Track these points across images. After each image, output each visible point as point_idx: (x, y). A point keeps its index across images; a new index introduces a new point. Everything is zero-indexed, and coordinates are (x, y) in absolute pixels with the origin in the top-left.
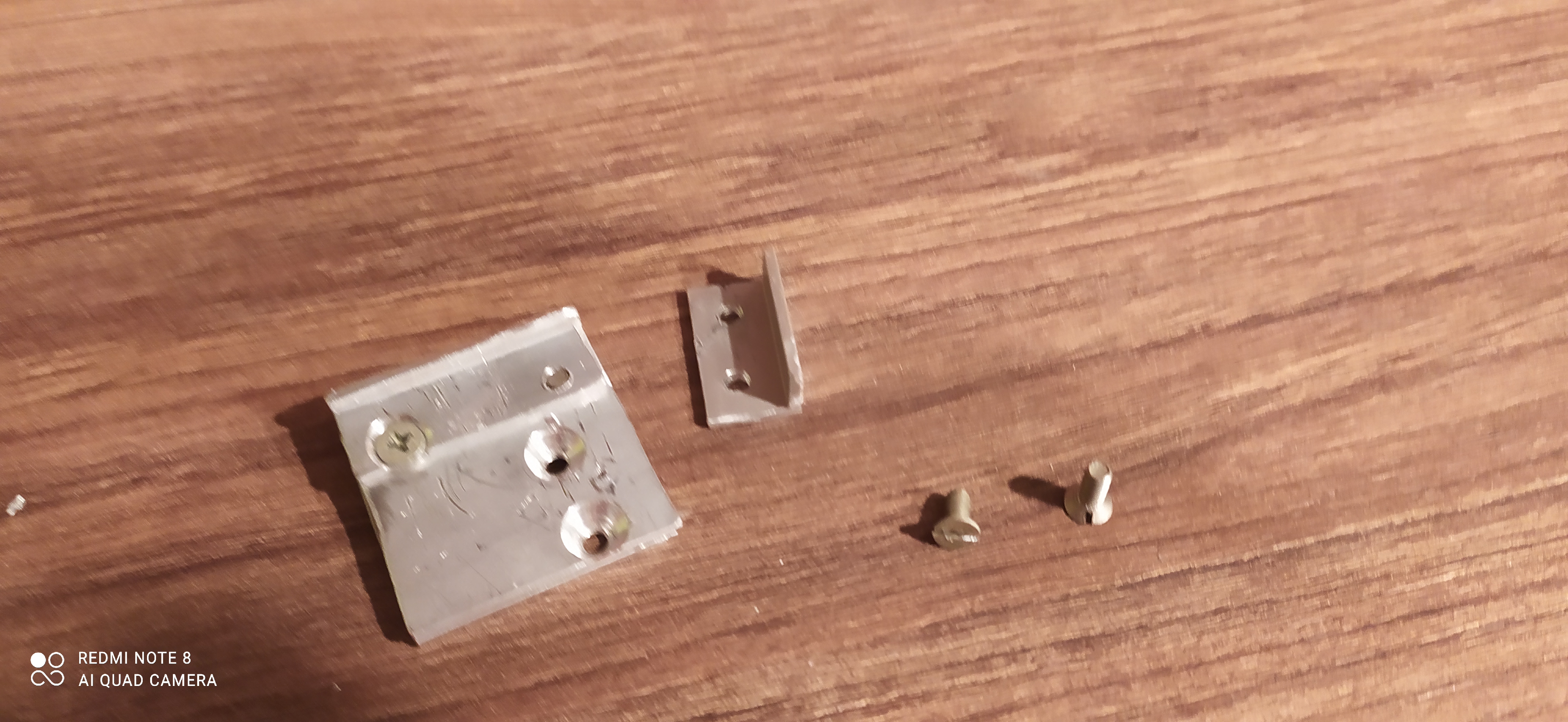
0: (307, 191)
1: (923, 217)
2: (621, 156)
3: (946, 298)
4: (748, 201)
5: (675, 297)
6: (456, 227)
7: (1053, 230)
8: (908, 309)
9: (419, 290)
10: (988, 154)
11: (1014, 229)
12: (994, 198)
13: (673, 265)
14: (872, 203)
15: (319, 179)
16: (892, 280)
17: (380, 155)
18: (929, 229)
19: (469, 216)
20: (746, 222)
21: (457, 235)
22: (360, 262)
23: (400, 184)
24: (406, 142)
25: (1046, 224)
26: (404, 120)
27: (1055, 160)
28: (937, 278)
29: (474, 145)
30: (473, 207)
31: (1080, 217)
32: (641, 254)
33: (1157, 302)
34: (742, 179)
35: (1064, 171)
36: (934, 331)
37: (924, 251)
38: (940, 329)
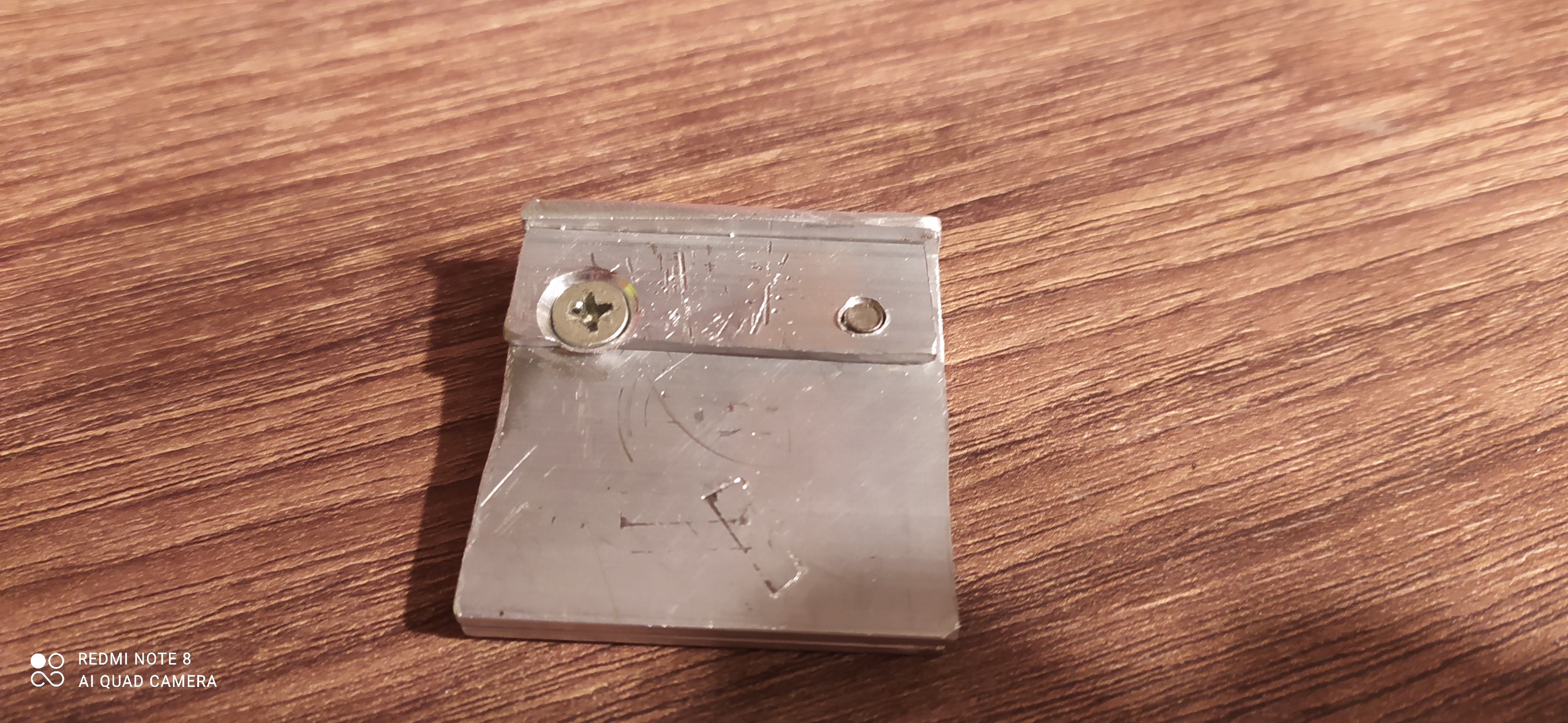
3: (1282, 336)
7: (1428, 214)
8: (1220, 358)
10: (1285, 98)
16: (1181, 311)
23: (331, 191)
25: (1412, 204)
26: (336, 91)
27: (1396, 104)
28: (1259, 303)
31: (1464, 190)
34: (895, 156)
36: (1279, 395)
37: (1223, 258)
38: (1288, 392)
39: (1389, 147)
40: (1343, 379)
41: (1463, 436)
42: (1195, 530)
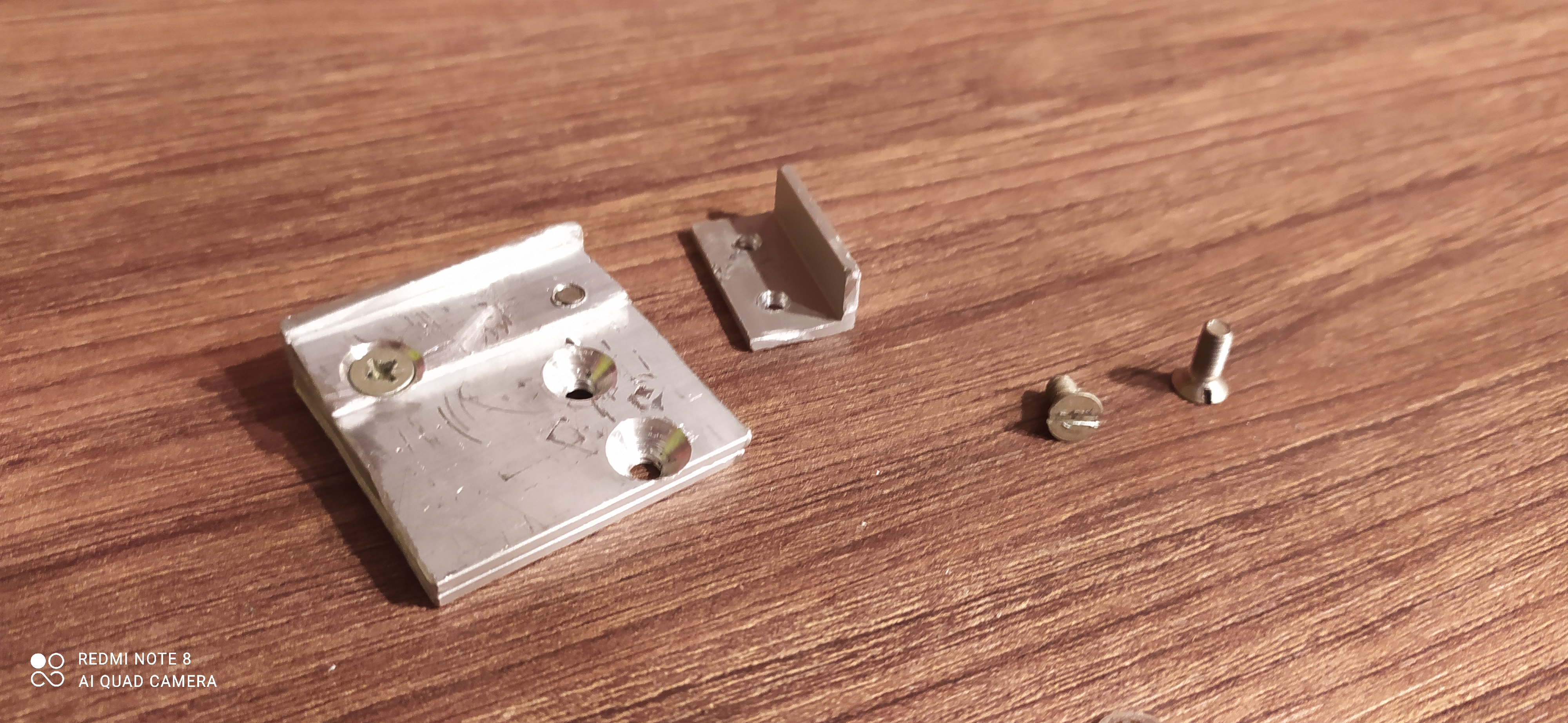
0: (210, 168)
1: (925, 156)
2: (581, 122)
3: (975, 220)
4: (734, 152)
5: (676, 237)
6: (403, 190)
7: (1064, 160)
8: (938, 231)
9: (365, 249)
10: (973, 104)
11: (1024, 160)
12: (994, 137)
13: (667, 210)
14: (867, 148)
15: (223, 157)
16: (912, 209)
17: (294, 134)
18: (935, 165)
19: (414, 180)
20: (738, 169)
21: (403, 198)
22: (288, 228)
23: (323, 157)
24: (324, 120)
25: (1056, 155)
26: (317, 102)
27: (1045, 105)
28: (962, 204)
29: (407, 120)
30: (419, 173)
31: (1087, 148)
32: (626, 203)
33: (1195, 210)
34: (721, 135)
35: (1055, 114)
36: (973, 248)
37: (938, 183)
38: (980, 246)
39: (1040, 127)
40: (1013, 239)
41: (1087, 264)
42: (926, 312)
